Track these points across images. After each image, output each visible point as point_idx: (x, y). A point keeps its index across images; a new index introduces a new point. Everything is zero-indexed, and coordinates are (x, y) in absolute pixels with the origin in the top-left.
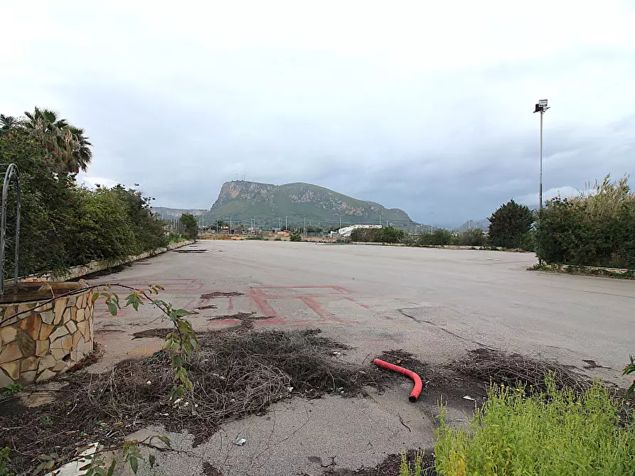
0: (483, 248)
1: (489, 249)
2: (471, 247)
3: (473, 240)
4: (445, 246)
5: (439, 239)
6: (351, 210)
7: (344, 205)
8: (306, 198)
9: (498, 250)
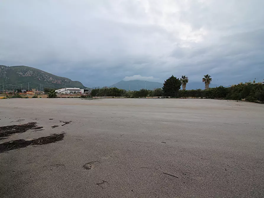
0: (163, 97)
1: (165, 98)
2: (158, 97)
3: (158, 94)
4: (146, 97)
5: (142, 94)
6: (55, 81)
7: (51, 79)
8: (28, 74)
9: (168, 98)
